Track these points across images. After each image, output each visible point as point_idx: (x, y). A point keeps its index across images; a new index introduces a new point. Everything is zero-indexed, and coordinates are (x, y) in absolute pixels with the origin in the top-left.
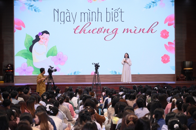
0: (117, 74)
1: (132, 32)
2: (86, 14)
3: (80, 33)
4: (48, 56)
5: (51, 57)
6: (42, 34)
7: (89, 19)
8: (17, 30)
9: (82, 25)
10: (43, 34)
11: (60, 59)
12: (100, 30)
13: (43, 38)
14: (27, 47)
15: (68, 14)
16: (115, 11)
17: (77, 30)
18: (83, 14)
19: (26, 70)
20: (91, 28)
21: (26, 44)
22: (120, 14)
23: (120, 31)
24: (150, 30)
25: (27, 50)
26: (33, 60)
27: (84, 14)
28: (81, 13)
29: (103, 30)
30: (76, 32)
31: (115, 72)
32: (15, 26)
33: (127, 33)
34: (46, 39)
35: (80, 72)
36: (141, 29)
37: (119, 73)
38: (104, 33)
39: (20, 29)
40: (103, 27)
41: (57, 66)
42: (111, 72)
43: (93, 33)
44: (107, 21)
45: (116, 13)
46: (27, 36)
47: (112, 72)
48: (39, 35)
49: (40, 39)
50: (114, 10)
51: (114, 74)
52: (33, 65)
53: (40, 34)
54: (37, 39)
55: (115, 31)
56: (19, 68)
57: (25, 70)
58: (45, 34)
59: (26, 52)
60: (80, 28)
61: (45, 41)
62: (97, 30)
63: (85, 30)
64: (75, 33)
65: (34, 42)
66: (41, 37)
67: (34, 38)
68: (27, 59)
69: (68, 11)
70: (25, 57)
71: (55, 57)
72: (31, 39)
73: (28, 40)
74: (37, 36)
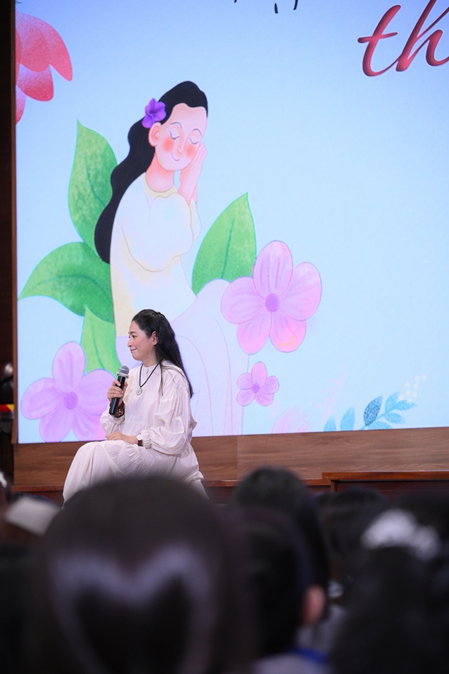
3: (401, 64)
4: (199, 281)
5: (217, 288)
6: (162, 115)
8: (29, 99)
10: (169, 112)
11: (272, 303)
13: (168, 145)
14: (84, 221)
17: (381, 43)
19: (80, 399)
21: (77, 203)
25: (84, 245)
26: (113, 321)
30: (375, 66)
32: (23, 72)
34: (190, 151)
35: (404, 406)
39: (44, 92)
41: (255, 359)
46: (86, 136)
48: (145, 125)
49: (153, 149)
53: (152, 111)
56: (40, 388)
57: (70, 401)
58: (181, 109)
59: (79, 260)
60: (402, 25)
61: (184, 161)
63: (439, 32)
64: (367, 71)
65: (123, 177)
66: (158, 135)
67: (122, 151)
68: (81, 312)
70: (70, 302)
71: (242, 282)
72: (103, 156)
73: (88, 169)
74: (138, 135)
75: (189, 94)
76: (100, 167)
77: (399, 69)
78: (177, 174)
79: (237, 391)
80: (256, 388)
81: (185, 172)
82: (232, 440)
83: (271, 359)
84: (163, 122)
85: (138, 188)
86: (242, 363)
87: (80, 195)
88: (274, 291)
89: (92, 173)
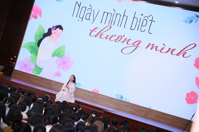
0: (124, 100)
1: (158, 49)
2: (109, 15)
3: (96, 36)
4: (53, 56)
5: (56, 58)
7: (111, 22)
8: (32, 17)
9: (101, 27)
10: (56, 29)
11: (64, 63)
12: (119, 39)
13: (54, 33)
14: (37, 39)
15: (89, 11)
16: (145, 18)
17: (93, 32)
18: (106, 14)
19: (28, 66)
20: (110, 33)
21: (36, 36)
22: (149, 23)
23: (143, 45)
24: (183, 53)
25: (35, 43)
27: (108, 14)
28: (104, 12)
29: (123, 39)
30: (92, 35)
31: (122, 97)
32: (33, 13)
33: (151, 49)
34: (58, 36)
35: (81, 85)
36: (170, 49)
37: (126, 99)
38: (122, 43)
39: (36, 17)
40: (124, 35)
41: (59, 70)
42: (116, 95)
43: (110, 40)
44: (131, 29)
45: (145, 21)
46: (41, 27)
47: (118, 95)
48: (52, 29)
49: (52, 33)
50: (144, 16)
51: (120, 98)
52: (36, 62)
53: (53, 27)
54: (49, 33)
55: (137, 44)
56: (21, 62)
57: (26, 66)
58: (58, 29)
59: (34, 45)
60: (98, 31)
61: (56, 37)
62: (116, 37)
63: (103, 34)
64: (90, 35)
65: (45, 35)
66: (53, 31)
67: (46, 31)
68: (32, 53)
69: (91, 8)
70: (30, 51)
71: (60, 58)
72: (43, 31)
73: (40, 32)
74: (50, 30)
75: (60, 27)
76: (42, 32)
78: (55, 38)
79: (54, 74)
80: (58, 74)
81: (56, 38)
82: (52, 81)
83: (62, 71)
84: (55, 30)
85: (47, 38)
86: (57, 70)
87: (37, 35)
88: (65, 61)
89: (40, 33)
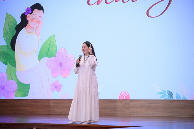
0: (175, 98)
3: (98, 2)
4: (40, 57)
5: (45, 60)
6: (31, 12)
10: (32, 11)
11: (61, 64)
13: (32, 20)
14: (8, 39)
19: (6, 88)
21: (5, 34)
26: (16, 67)
30: (91, 2)
31: (170, 94)
34: (38, 22)
37: (178, 95)
41: (56, 79)
42: (160, 93)
47: (163, 92)
48: (26, 14)
51: (167, 97)
52: (16, 76)
53: (28, 10)
57: (3, 88)
58: (36, 11)
59: (6, 50)
61: (37, 25)
64: (88, 4)
65: (19, 28)
66: (29, 17)
67: (19, 21)
68: (6, 64)
70: (3, 61)
71: (52, 58)
72: (13, 22)
73: (9, 25)
74: (24, 17)
75: (38, 7)
76: (12, 25)
77: (97, 4)
78: (35, 28)
79: (50, 87)
80: (56, 87)
81: (37, 28)
82: (49, 100)
83: (60, 79)
84: (31, 14)
85: (23, 31)
86: (52, 80)
87: (6, 32)
88: (61, 61)
89: (10, 26)
